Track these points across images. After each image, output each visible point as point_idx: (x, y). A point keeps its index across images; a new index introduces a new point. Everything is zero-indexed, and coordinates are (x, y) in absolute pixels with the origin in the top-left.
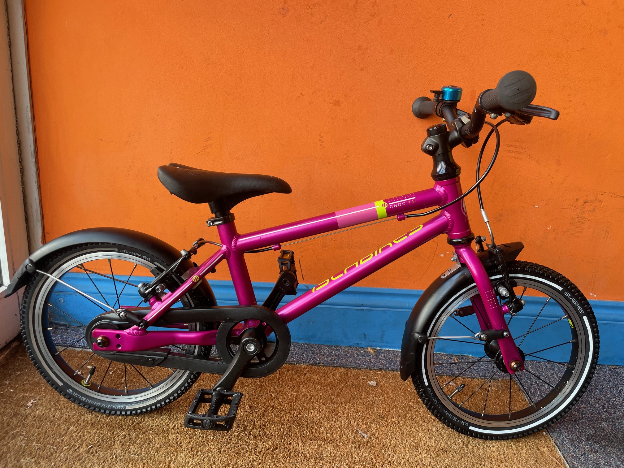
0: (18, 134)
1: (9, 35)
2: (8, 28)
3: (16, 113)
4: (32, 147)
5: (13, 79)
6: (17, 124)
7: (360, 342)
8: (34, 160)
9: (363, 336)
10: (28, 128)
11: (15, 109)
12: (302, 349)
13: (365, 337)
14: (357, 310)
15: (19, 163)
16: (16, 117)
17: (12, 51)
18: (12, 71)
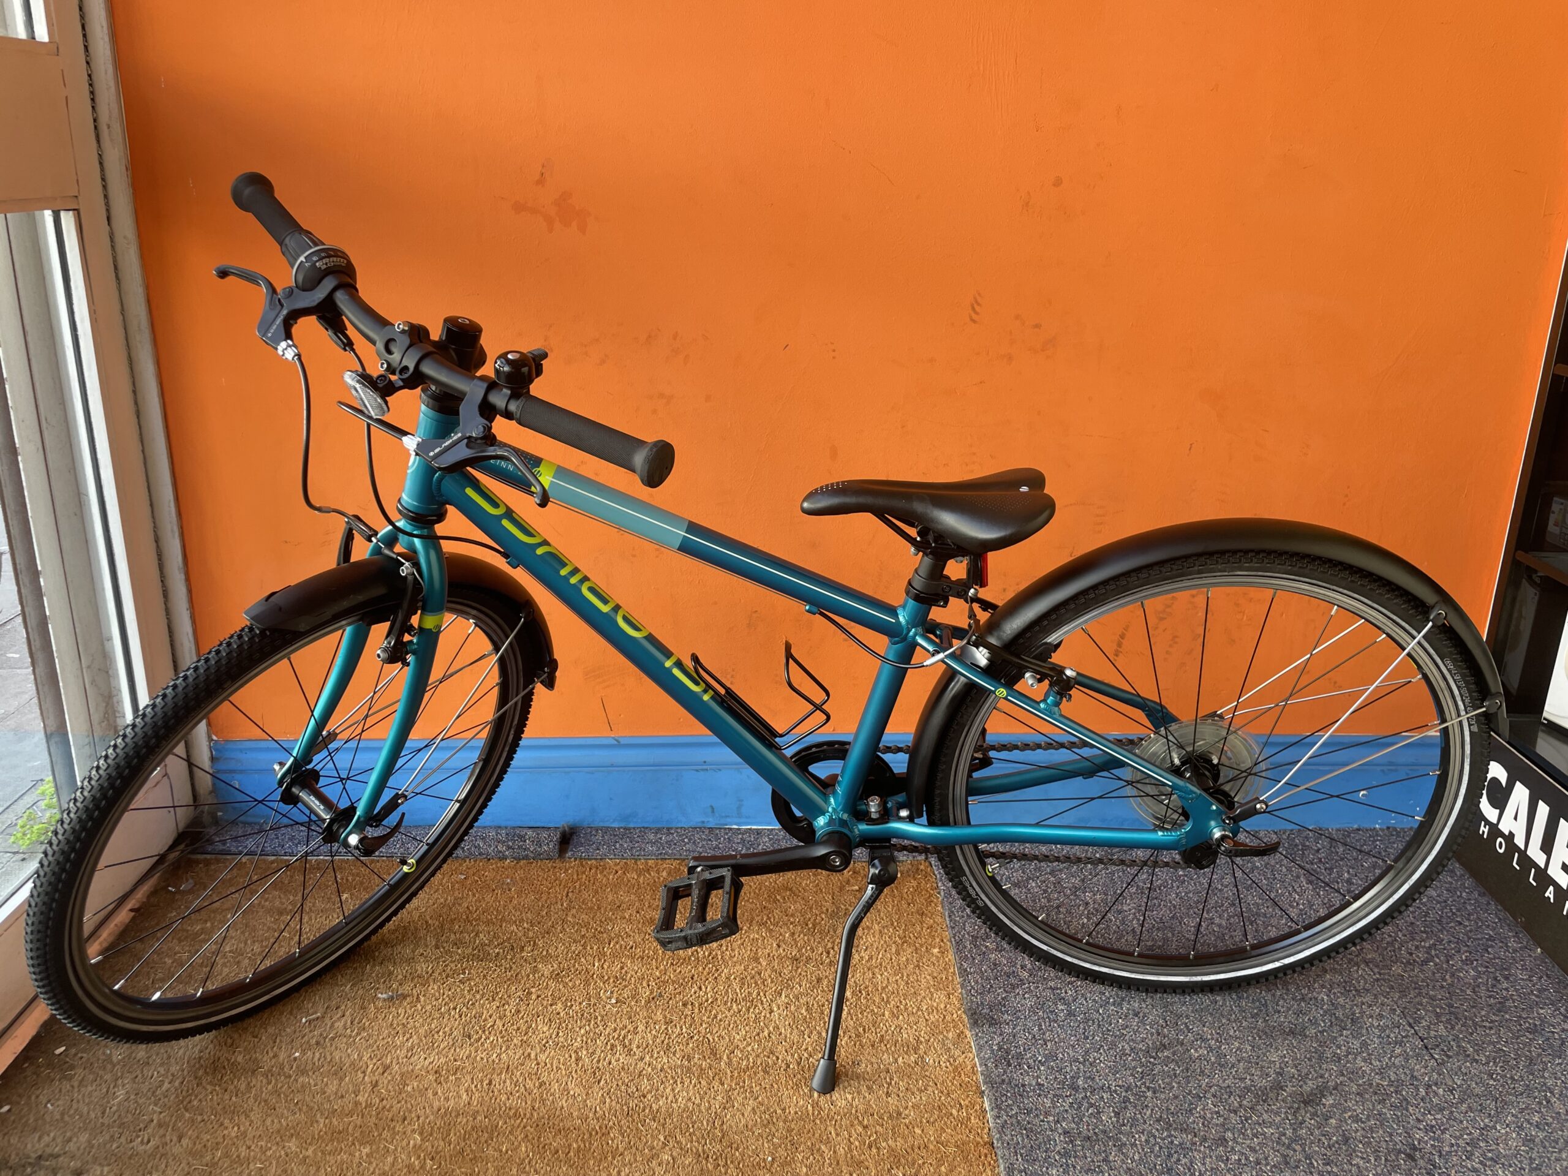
0: (157, 540)
1: (136, 403)
2: (134, 392)
3: (152, 512)
4: (180, 558)
5: (145, 463)
6: (155, 527)
7: (706, 820)
8: (183, 577)
9: (710, 810)
10: (172, 531)
11: (151, 505)
12: (615, 836)
13: (713, 812)
14: (697, 771)
15: (160, 584)
16: (153, 517)
17: (142, 423)
18: (143, 451)
